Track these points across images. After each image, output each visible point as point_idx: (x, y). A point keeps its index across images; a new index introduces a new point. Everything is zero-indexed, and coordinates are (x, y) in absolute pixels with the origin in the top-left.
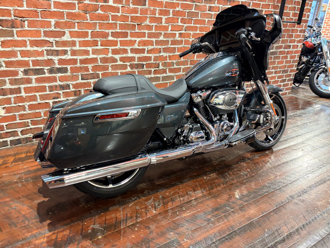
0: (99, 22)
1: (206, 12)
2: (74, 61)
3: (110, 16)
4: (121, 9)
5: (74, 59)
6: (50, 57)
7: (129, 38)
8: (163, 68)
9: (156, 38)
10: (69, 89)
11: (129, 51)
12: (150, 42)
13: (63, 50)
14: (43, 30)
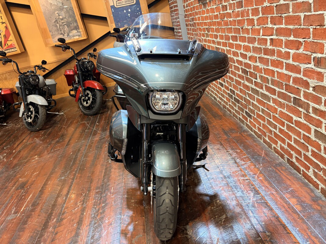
7: (238, 42)
11: (239, 54)
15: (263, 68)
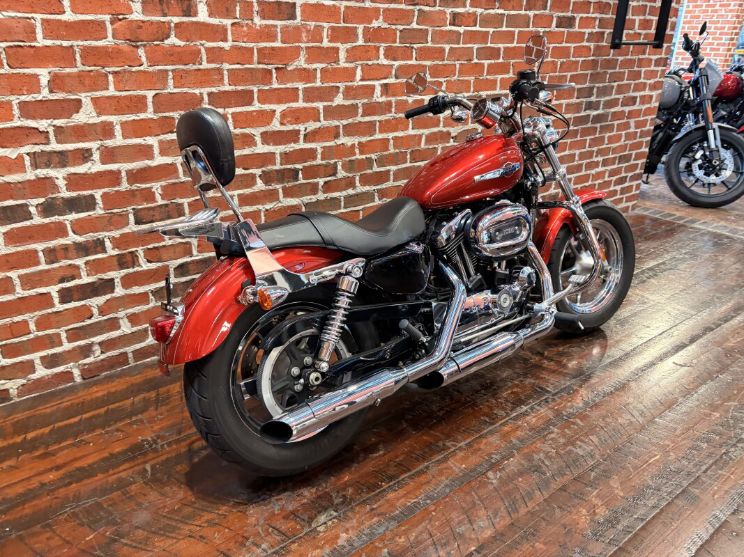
0: (174, 67)
1: (445, 28)
2: (114, 177)
3: (203, 51)
4: (232, 30)
5: (111, 172)
6: (42, 172)
7: (256, 106)
8: (345, 174)
9: (326, 101)
10: (104, 251)
11: (258, 139)
12: (311, 111)
13: (78, 149)
14: (18, 101)
15: (357, 143)
